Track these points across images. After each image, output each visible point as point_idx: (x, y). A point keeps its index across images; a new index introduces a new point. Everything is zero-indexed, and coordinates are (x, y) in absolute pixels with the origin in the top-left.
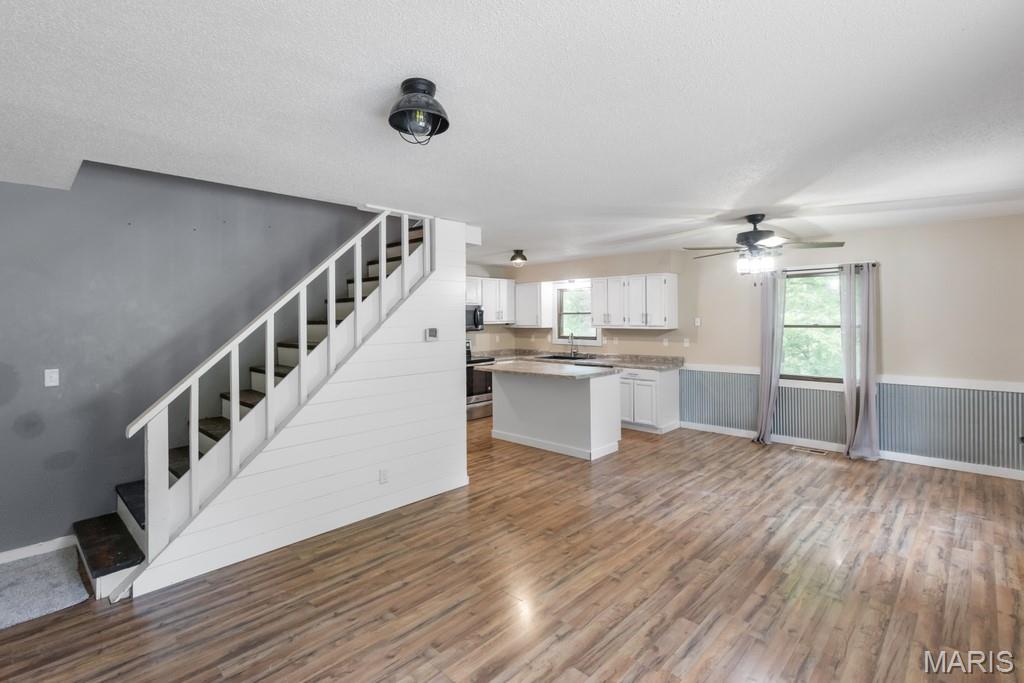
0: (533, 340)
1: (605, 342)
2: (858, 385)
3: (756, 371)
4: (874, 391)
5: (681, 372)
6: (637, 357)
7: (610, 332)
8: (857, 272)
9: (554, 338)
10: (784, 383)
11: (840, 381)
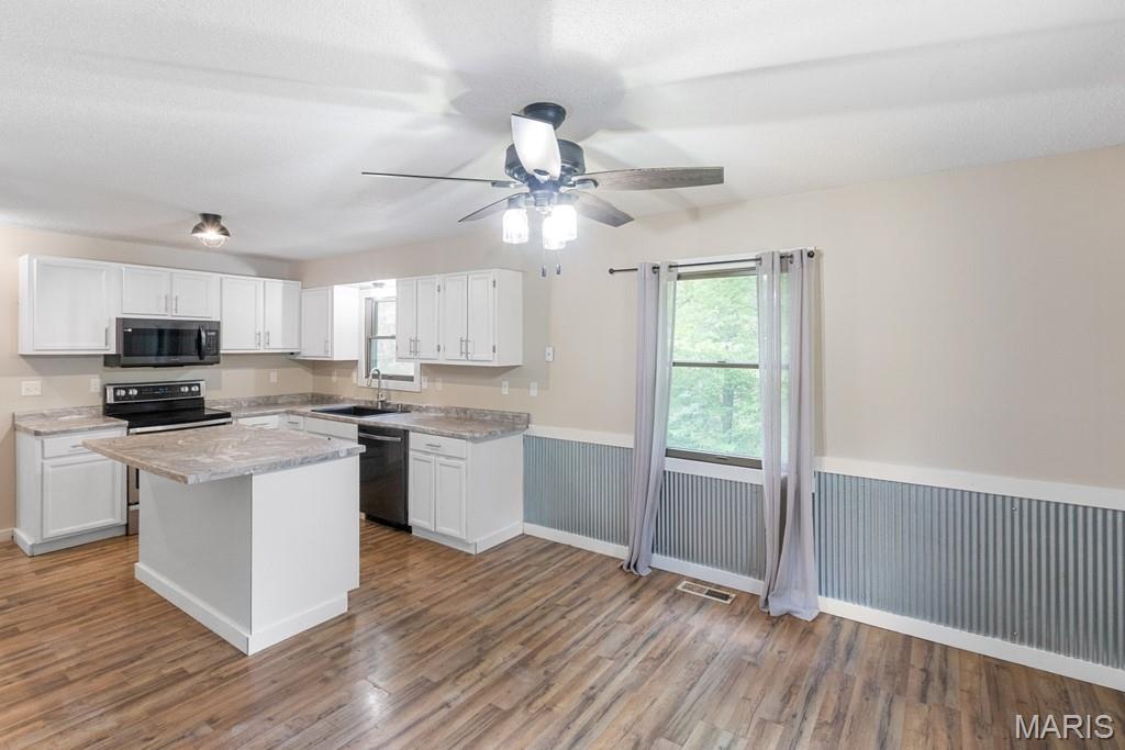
0: (334, 379)
1: (425, 385)
2: (783, 474)
3: (627, 441)
4: (809, 487)
5: (527, 439)
6: (465, 411)
7: (432, 370)
8: (784, 269)
9: (359, 377)
10: (673, 465)
11: (756, 465)
